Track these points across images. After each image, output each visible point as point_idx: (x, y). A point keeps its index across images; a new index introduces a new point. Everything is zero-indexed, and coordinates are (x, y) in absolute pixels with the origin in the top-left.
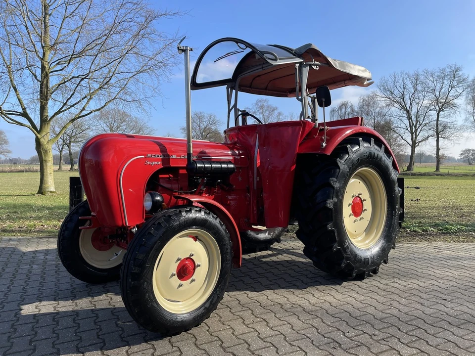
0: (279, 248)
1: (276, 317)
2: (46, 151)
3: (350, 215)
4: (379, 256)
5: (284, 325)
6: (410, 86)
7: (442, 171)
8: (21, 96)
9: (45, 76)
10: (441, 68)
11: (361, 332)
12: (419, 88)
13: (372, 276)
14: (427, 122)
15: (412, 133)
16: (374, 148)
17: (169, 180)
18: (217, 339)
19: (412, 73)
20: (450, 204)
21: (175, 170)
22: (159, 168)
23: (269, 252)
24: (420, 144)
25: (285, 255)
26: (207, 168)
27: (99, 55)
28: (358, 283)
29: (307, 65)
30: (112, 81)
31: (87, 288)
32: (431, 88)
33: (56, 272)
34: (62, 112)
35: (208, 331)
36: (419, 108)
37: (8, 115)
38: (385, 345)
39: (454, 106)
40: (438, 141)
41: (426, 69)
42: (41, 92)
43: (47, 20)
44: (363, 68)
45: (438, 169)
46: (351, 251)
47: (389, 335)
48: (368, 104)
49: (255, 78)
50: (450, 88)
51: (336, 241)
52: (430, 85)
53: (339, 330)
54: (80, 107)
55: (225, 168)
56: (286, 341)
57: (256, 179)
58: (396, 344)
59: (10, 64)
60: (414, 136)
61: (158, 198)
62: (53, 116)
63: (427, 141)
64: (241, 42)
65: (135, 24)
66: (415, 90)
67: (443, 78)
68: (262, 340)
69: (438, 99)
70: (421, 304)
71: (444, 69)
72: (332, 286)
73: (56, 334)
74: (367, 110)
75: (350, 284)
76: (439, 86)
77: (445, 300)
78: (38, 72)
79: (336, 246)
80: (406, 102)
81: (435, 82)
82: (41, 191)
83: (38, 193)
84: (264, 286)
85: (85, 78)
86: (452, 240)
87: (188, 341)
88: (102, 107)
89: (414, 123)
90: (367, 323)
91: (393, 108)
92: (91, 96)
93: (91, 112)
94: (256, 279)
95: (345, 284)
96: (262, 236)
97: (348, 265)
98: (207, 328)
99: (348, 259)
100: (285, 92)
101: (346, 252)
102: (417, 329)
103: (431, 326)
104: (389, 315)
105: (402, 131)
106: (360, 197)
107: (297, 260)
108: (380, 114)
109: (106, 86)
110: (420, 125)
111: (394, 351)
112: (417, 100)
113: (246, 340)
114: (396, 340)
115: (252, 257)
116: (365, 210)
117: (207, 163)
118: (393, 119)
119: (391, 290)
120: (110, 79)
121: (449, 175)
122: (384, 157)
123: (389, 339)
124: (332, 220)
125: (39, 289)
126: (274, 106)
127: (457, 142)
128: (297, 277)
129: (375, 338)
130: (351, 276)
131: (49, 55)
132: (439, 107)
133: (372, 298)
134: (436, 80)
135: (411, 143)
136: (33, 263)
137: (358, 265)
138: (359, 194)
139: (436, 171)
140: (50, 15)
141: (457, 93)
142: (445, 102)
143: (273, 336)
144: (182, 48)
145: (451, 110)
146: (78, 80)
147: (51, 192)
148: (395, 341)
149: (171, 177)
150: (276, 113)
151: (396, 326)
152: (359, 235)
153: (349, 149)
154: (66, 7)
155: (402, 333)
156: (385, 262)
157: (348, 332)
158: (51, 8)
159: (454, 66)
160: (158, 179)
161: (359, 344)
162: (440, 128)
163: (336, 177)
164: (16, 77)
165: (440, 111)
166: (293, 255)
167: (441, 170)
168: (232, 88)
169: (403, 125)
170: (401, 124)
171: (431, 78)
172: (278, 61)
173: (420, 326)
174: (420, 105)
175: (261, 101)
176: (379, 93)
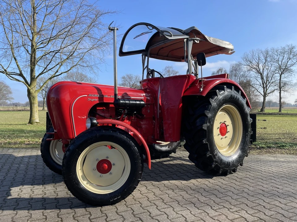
0: (175, 156)
1: (169, 197)
2: (34, 97)
3: (219, 135)
4: (237, 161)
5: (174, 201)
6: (262, 58)
7: (283, 112)
8: (19, 63)
9: (34, 51)
10: (283, 47)
11: (222, 207)
12: (269, 59)
13: (233, 173)
14: (274, 81)
15: (264, 88)
16: (233, 93)
17: (103, 111)
18: (131, 209)
19: (264, 50)
20: (287, 132)
21: (107, 105)
22: (96, 103)
23: (168, 159)
24: (269, 95)
25: (178, 160)
26: (127, 103)
27: (67, 38)
28: (223, 177)
29: (191, 40)
30: (75, 54)
31: (53, 178)
32: (276, 60)
33: (34, 169)
34: (44, 73)
35: (125, 204)
36: (268, 72)
37: (10, 75)
38: (237, 214)
39: (291, 71)
40: (280, 93)
41: (273, 47)
42: (31, 61)
43: (35, 16)
44: (228, 43)
45: (280, 111)
46: (218, 157)
47: (240, 209)
48: (236, 69)
49: (160, 50)
50: (288, 60)
51: (209, 151)
52: (275, 58)
53: (208, 205)
54: (55, 70)
55: (138, 104)
56: (174, 211)
57: (159, 111)
58: (244, 214)
59: (12, 44)
60: (265, 90)
61: (95, 121)
62: (38, 76)
63: (273, 93)
64: (149, 25)
65: (88, 18)
66: (266, 60)
67: (284, 53)
68: (159, 210)
69: (280, 66)
70: (263, 191)
72: (206, 179)
73: (30, 205)
74: (235, 73)
75: (218, 178)
76: (281, 58)
77: (279, 188)
78: (29, 49)
79: (209, 154)
80: (260, 68)
81: (279, 56)
82: (31, 122)
83: (29, 123)
84: (163, 179)
85: (58, 52)
86: (286, 153)
87: (112, 210)
88: (69, 71)
89: (265, 81)
90: (227, 201)
91: (252, 72)
92: (61, 63)
93: (62, 73)
94: (159, 175)
95: (214, 178)
96: (164, 149)
97: (216, 166)
98: (125, 203)
99: (216, 162)
100: (180, 59)
101: (215, 158)
102: (258, 205)
103: (268, 204)
104: (242, 197)
105: (257, 87)
106: (225, 124)
107: (185, 164)
108: (243, 76)
109: (70, 58)
110: (269, 83)
111: (243, 219)
112: (267, 67)
113: (149, 210)
114: (245, 212)
115: (157, 161)
116: (228, 132)
117: (127, 101)
118: (251, 79)
119: (244, 182)
120: (74, 53)
121: (287, 114)
122: (241, 98)
123: (240, 211)
124: (206, 137)
125: (23, 179)
126: (176, 71)
127: (293, 94)
128: (185, 174)
129: (231, 210)
130: (218, 172)
131: (36, 38)
132: (281, 71)
133: (231, 187)
134: (279, 55)
135: (263, 94)
136: (21, 163)
137: (223, 166)
138: (224, 122)
139: (279, 112)
140: (37, 13)
141: (293, 63)
142: (285, 68)
143: (166, 208)
144: (111, 28)
145: (289, 74)
146: (54, 53)
147: (36, 122)
148: (243, 213)
149: (104, 109)
151: (245, 204)
152: (224, 148)
153: (217, 93)
154: (47, 8)
155: (249, 208)
156: (241, 165)
157: (214, 207)
158: (37, 9)
159: (290, 45)
160: (96, 110)
161: (221, 214)
162: (282, 85)
163: (209, 110)
164: (15, 51)
165: (281, 74)
166: (183, 160)
167: (282, 111)
168: (146, 55)
169: (258, 83)
170: (257, 82)
171: (276, 53)
172: (173, 37)
173: (261, 203)
174: (269, 70)
175: (168, 68)
176: (243, 62)
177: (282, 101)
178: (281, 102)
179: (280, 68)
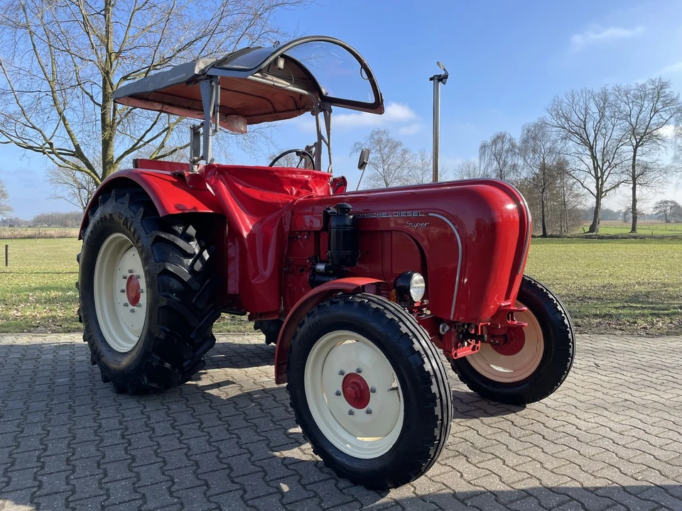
6: (594, 109)
7: (639, 232)
8: (71, 127)
10: (640, 84)
12: (607, 113)
14: (618, 161)
15: (597, 179)
19: (597, 90)
24: (607, 194)
32: (625, 113)
34: (136, 149)
36: (606, 141)
39: (659, 139)
40: (634, 189)
41: (619, 85)
45: (634, 229)
48: (534, 136)
50: (653, 113)
52: (622, 108)
60: (600, 183)
62: (122, 157)
63: (617, 189)
66: (602, 116)
67: (643, 98)
69: (634, 128)
71: (644, 86)
74: (533, 144)
76: (636, 109)
80: (588, 133)
81: (630, 105)
89: (600, 163)
91: (571, 143)
93: (175, 150)
108: (551, 151)
110: (608, 166)
112: (604, 131)
118: (568, 158)
121: (652, 238)
126: (397, 141)
127: (660, 190)
132: (636, 139)
134: (633, 102)
135: (595, 192)
139: (631, 232)
141: (662, 120)
142: (645, 132)
145: (654, 145)
150: (399, 150)
159: (657, 80)
165: (637, 146)
167: (637, 231)
169: (583, 167)
170: (580, 163)
171: (625, 99)
174: (607, 138)
175: (378, 133)
176: (549, 119)
177: (637, 207)
178: (636, 210)
179: (634, 131)
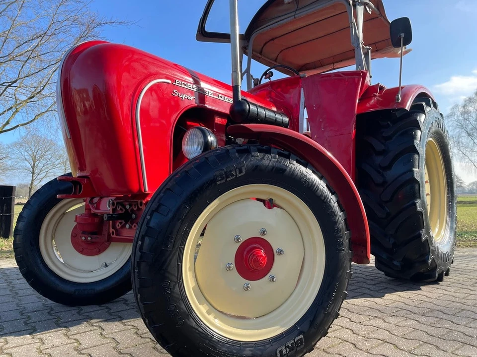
22: (191, 106)
26: (261, 113)
29: (361, 4)
49: (266, 43)
55: (279, 119)
72: (413, 292)
79: (424, 234)
88: (31, 122)
92: (17, 109)
93: (18, 126)
95: (423, 289)
97: (433, 261)
99: (433, 252)
116: (428, 195)
117: (259, 108)
120: (43, 89)
124: (420, 198)
130: (433, 276)
137: (439, 262)
153: (424, 108)
